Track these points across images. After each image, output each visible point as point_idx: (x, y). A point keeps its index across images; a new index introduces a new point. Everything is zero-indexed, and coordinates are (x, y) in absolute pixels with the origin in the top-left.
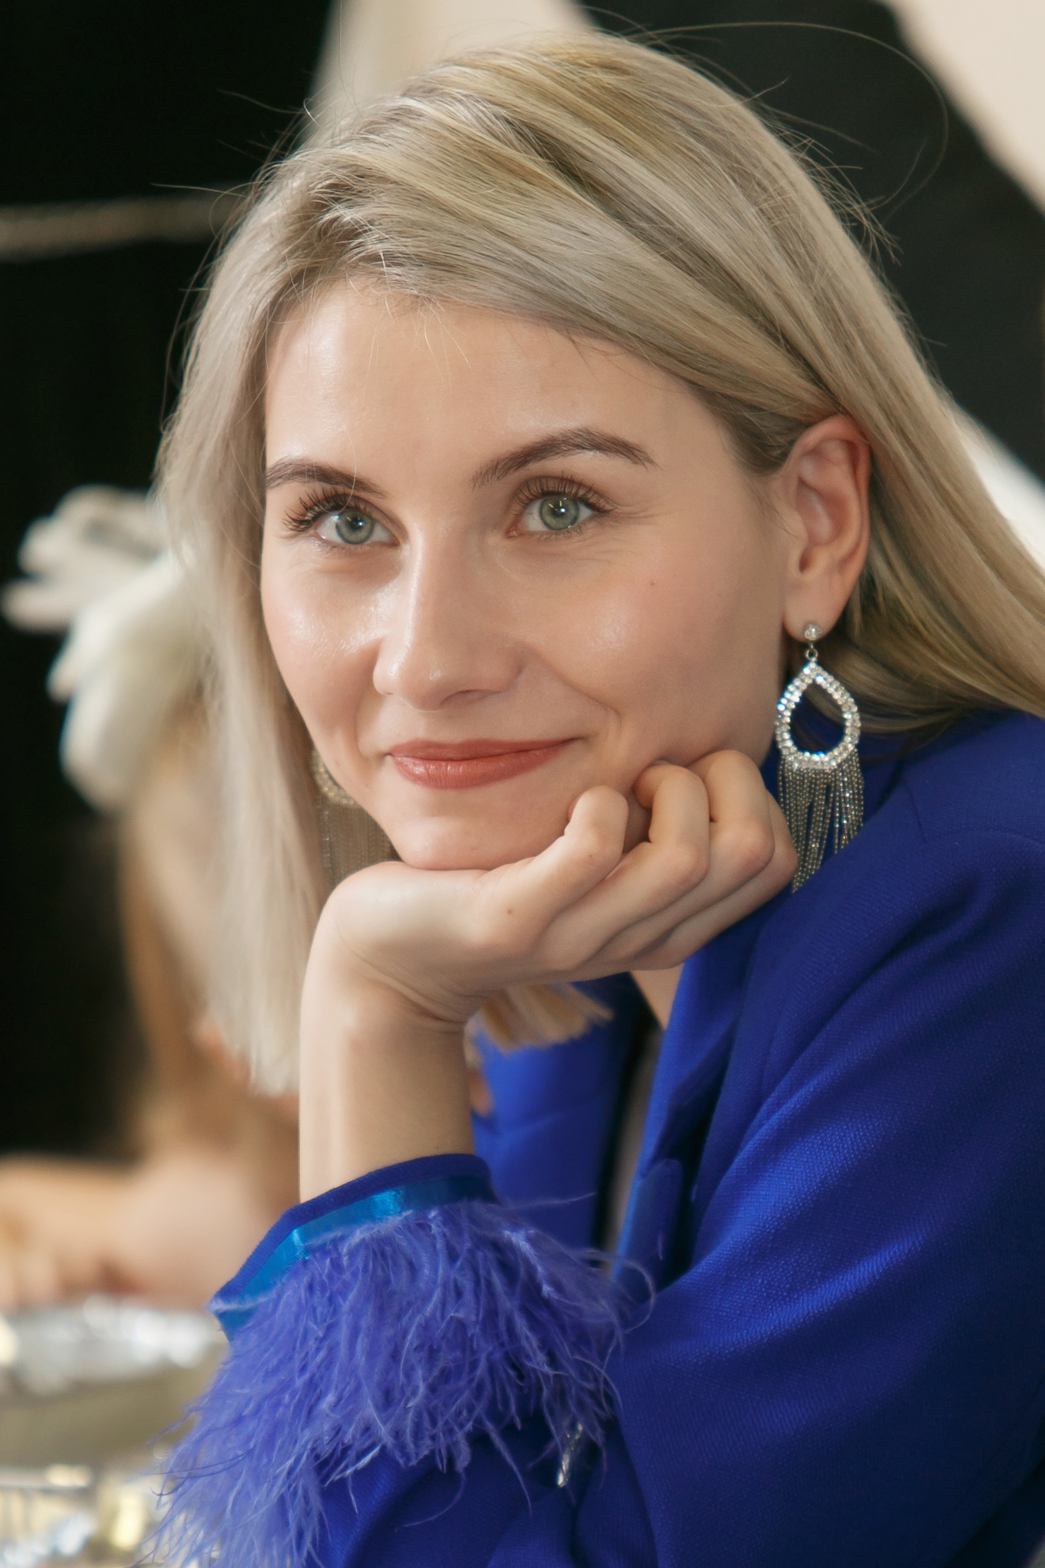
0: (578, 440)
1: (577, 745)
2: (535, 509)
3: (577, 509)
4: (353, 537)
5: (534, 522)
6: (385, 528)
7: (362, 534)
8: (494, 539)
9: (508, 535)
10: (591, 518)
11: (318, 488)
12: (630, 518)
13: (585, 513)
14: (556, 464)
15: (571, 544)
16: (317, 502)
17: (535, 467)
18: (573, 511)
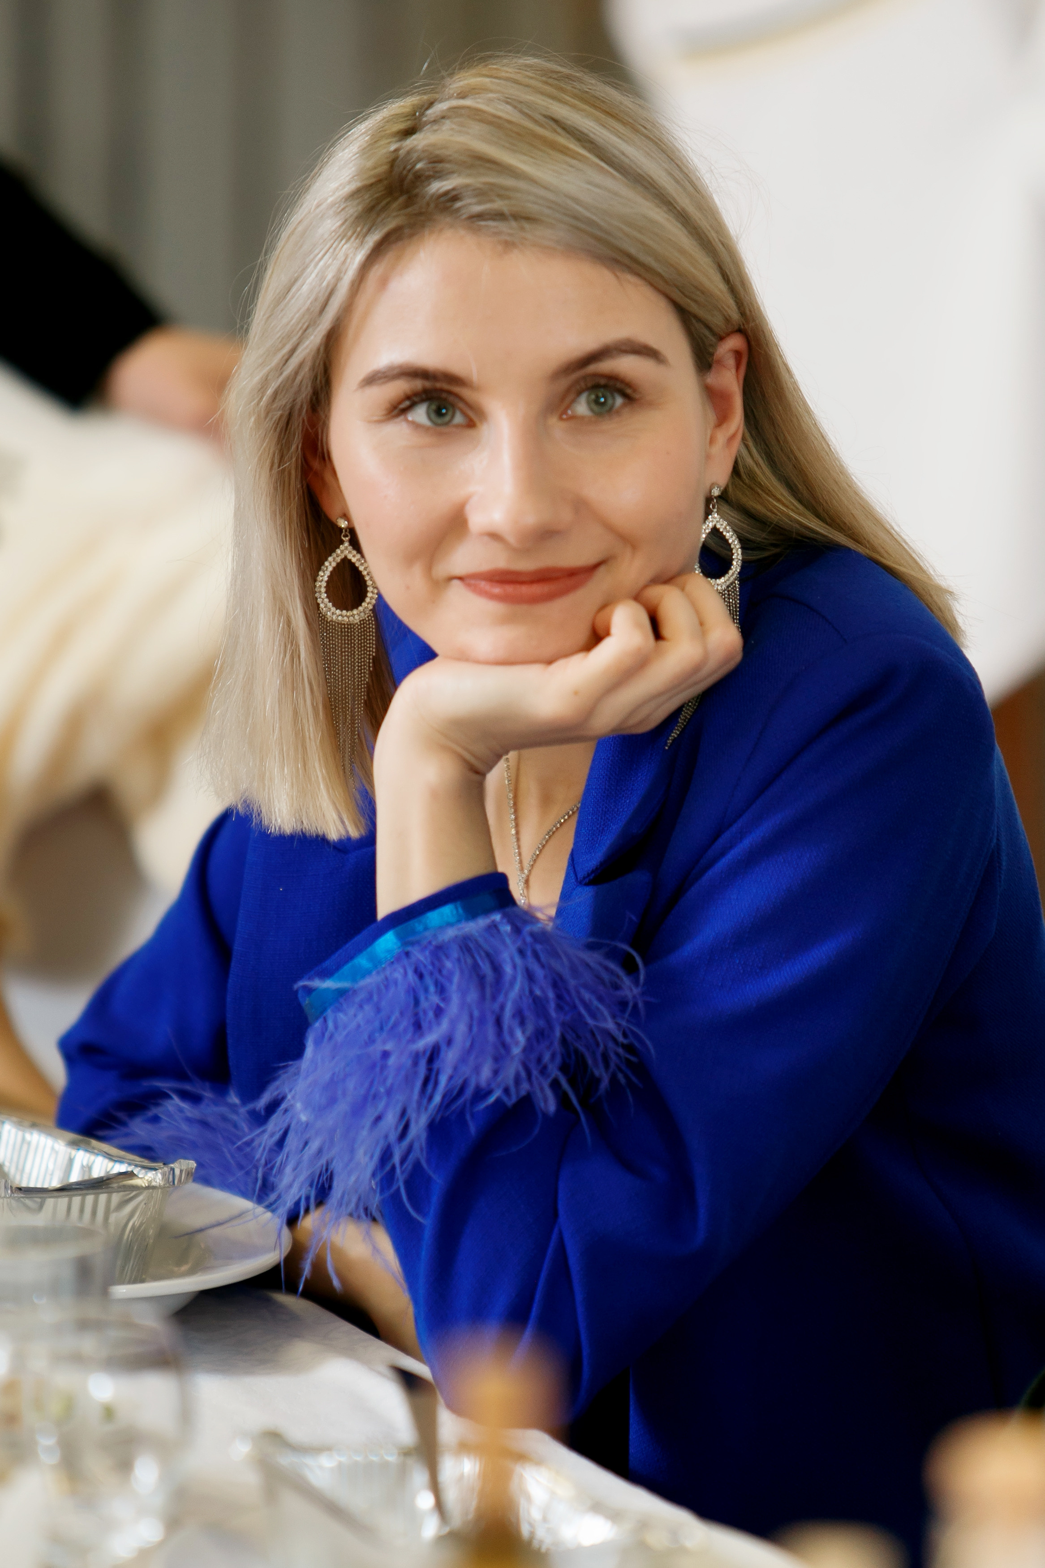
0: (624, 348)
1: (602, 569)
2: (583, 398)
3: (614, 399)
4: (439, 421)
5: (582, 408)
6: (464, 414)
7: (447, 418)
8: (553, 421)
9: (561, 419)
10: (624, 405)
11: (418, 384)
12: (651, 405)
13: (619, 401)
14: (607, 366)
15: (609, 425)
16: (416, 394)
17: (593, 368)
18: (610, 401)
